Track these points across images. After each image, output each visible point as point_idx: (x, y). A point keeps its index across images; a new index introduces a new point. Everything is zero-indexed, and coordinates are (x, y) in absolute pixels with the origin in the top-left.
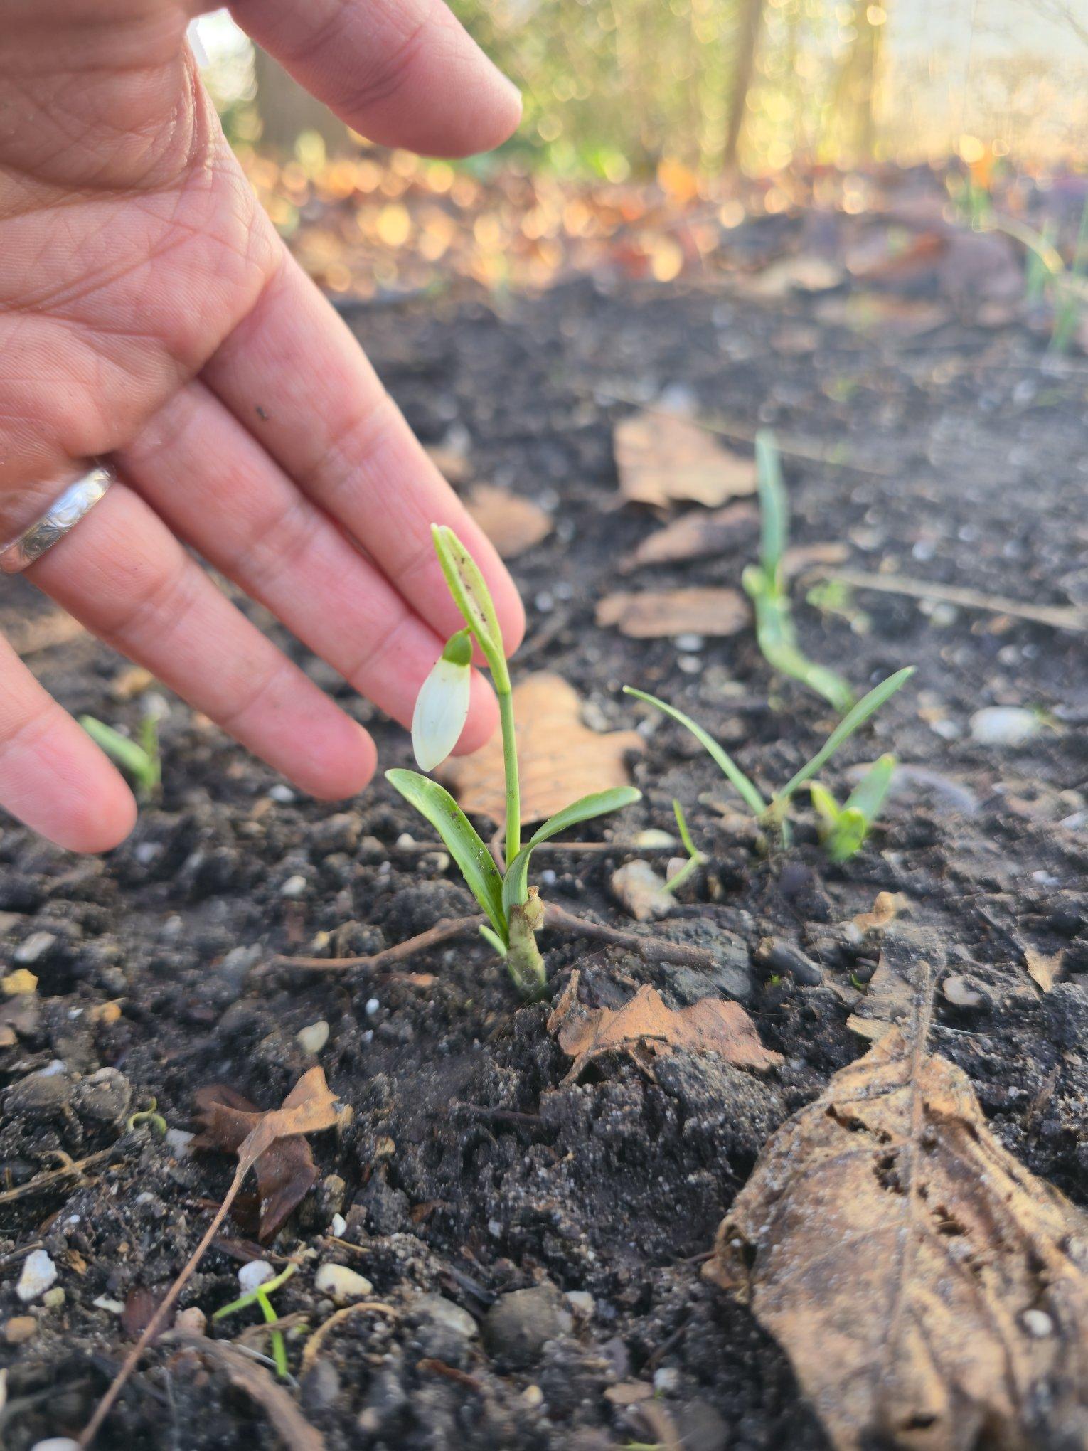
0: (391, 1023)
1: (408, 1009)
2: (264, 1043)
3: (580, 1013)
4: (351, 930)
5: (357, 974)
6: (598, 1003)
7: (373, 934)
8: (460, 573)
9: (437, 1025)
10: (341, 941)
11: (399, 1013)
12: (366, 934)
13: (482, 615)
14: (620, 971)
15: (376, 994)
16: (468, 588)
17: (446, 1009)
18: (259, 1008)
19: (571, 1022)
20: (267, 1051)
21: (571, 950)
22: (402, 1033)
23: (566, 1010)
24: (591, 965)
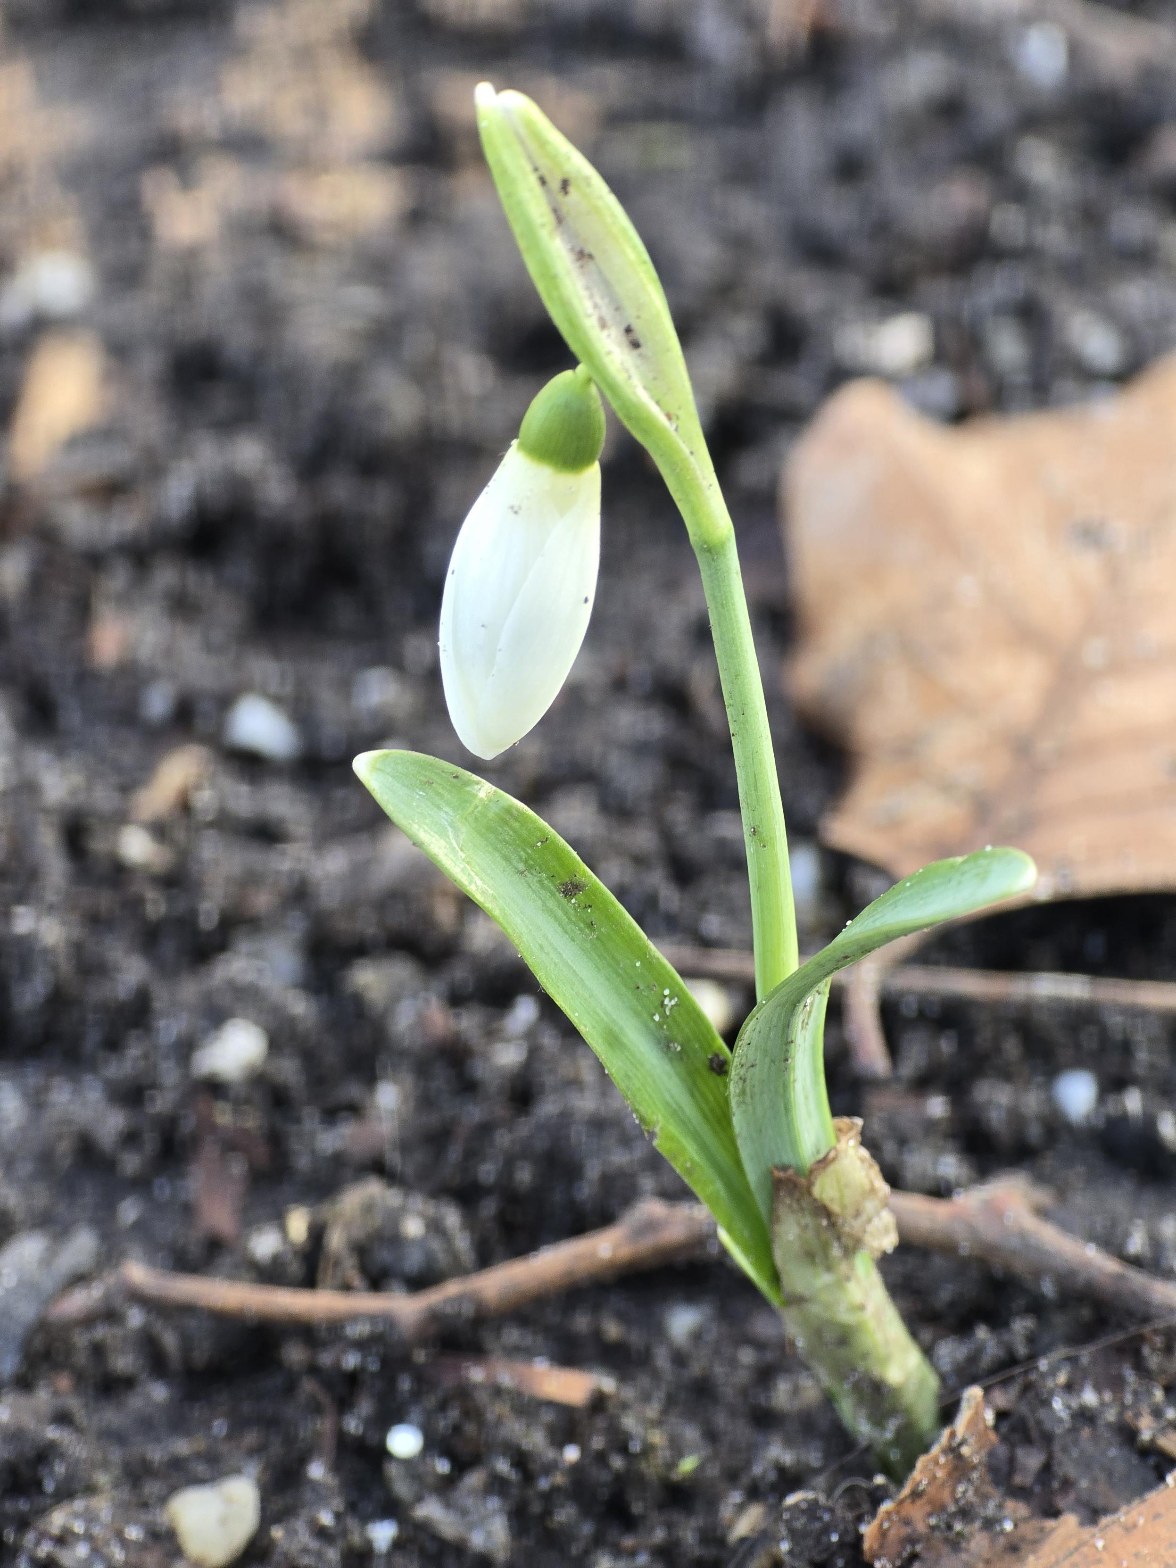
0: (448, 1505)
1: (503, 1466)
2: (58, 1519)
3: (989, 1524)
4: (368, 1208)
5: (361, 1345)
6: (1061, 1502)
7: (435, 1226)
8: (559, 218)
9: (587, 1529)
10: (336, 1240)
11: (474, 1479)
12: (413, 1227)
13: (628, 330)
14: (1157, 1413)
15: (416, 1413)
16: (583, 256)
17: (621, 1481)
18: (63, 1418)
19: (956, 1543)
20: (63, 1539)
21: (1031, 1339)
22: (477, 1540)
23: (939, 1508)
24: (1070, 1388)
